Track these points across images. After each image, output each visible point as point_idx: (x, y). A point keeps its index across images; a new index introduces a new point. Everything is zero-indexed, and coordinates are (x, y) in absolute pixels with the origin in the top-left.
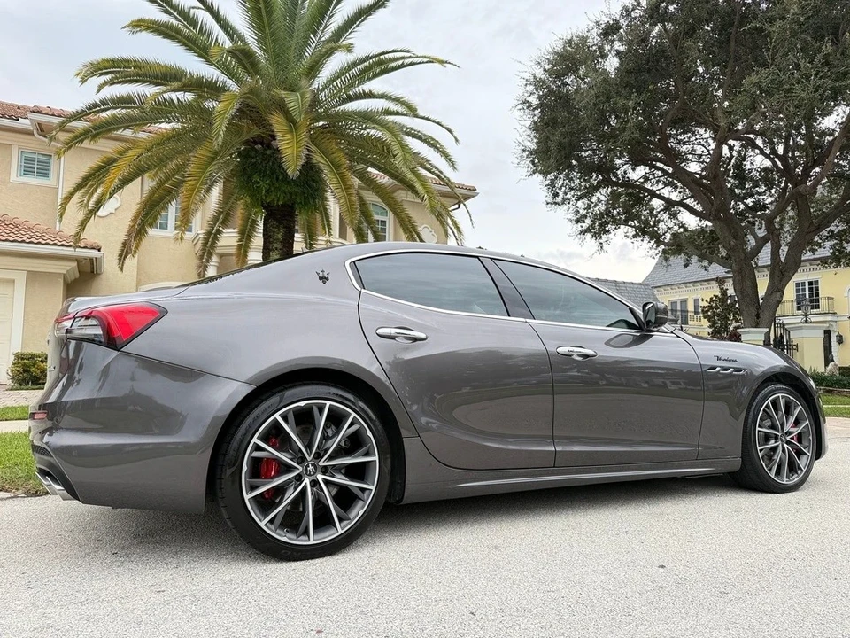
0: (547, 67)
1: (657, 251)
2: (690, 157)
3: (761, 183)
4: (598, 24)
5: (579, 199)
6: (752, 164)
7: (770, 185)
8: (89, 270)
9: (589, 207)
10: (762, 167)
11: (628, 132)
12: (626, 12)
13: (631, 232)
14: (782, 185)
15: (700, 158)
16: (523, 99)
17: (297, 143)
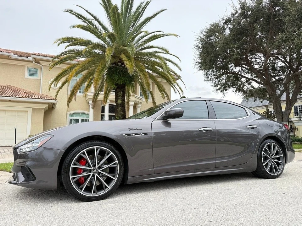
0: (205, 34)
1: (244, 96)
2: (255, 63)
3: (281, 72)
4: (223, 19)
5: (216, 78)
6: (277, 65)
7: (284, 72)
8: (51, 107)
9: (219, 81)
10: (281, 66)
11: (235, 56)
12: (233, 15)
13: (235, 89)
14: (289, 72)
15: (258, 63)
16: (197, 45)
17: (132, 64)
